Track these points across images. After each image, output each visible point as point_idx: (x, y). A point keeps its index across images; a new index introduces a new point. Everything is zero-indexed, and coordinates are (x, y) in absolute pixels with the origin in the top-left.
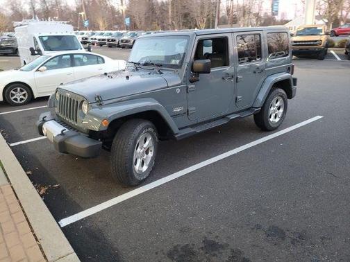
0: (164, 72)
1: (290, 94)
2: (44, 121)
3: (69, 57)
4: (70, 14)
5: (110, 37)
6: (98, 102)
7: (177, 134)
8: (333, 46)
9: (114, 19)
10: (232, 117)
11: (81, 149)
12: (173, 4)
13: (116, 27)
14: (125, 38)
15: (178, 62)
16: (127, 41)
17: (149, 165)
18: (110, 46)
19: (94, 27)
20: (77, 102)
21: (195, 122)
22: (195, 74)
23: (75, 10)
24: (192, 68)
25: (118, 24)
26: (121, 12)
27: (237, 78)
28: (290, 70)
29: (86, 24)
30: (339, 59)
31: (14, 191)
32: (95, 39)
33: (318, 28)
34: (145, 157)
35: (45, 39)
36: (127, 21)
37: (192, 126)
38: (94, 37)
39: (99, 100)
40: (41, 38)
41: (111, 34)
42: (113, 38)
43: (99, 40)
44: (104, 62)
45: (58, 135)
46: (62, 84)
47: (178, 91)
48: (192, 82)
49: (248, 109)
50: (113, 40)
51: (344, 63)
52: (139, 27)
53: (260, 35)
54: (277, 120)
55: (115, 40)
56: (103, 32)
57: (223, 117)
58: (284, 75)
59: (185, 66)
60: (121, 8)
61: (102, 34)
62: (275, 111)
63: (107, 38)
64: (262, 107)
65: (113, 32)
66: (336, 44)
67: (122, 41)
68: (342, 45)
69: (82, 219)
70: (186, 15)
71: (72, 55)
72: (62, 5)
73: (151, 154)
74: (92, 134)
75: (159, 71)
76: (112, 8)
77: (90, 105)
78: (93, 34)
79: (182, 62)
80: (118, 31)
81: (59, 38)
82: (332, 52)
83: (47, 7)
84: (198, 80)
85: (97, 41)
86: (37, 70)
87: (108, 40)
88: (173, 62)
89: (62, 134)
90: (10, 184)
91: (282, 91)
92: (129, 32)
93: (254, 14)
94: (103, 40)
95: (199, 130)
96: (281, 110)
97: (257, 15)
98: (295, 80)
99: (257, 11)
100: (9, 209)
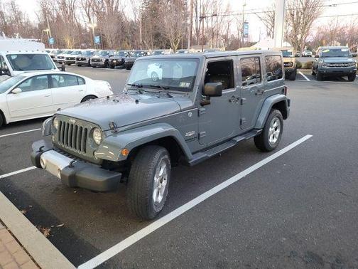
0: (174, 96)
1: (285, 115)
2: (41, 151)
3: (46, 77)
4: (31, 30)
5: (80, 56)
6: (112, 129)
7: (191, 160)
8: (300, 67)
9: (81, 37)
10: (239, 139)
11: (97, 182)
12: (143, 24)
13: (83, 45)
14: (96, 57)
15: (188, 85)
16: (98, 60)
17: (164, 195)
18: (80, 65)
19: (60, 44)
20: (86, 129)
21: (205, 146)
22: (206, 97)
23: (37, 26)
24: (203, 91)
25: (85, 42)
26: (88, 30)
27: (242, 100)
28: (284, 91)
29: (51, 41)
30: (309, 80)
31: (13, 236)
32: (63, 58)
33: (288, 51)
34: (160, 187)
35: (14, 57)
36: (97, 40)
37: (202, 151)
38: (61, 55)
39: (114, 128)
40: (9, 56)
41: (80, 53)
42: (83, 56)
43: (67, 58)
44: (85, 83)
45: (66, 167)
46: (59, 109)
47: (190, 114)
48: (202, 105)
49: (250, 131)
50: (83, 59)
51: (315, 84)
52: (111, 46)
53: (259, 58)
54: (275, 140)
55: (85, 59)
56: (71, 50)
57: (230, 140)
58: (280, 97)
59: (196, 89)
60: (89, 25)
61: (70, 53)
62: (273, 132)
63: (76, 56)
64: (263, 129)
65: (83, 51)
66: (303, 66)
67: (93, 60)
68: (308, 67)
69: (104, 263)
70: (157, 36)
71: (49, 76)
72: (23, 21)
73: (165, 183)
74: (106, 165)
75: (168, 94)
76: (79, 25)
77: (103, 133)
78: (60, 52)
79: (193, 85)
80: (88, 50)
81: (30, 57)
82: (300, 73)
83: (5, 23)
84: (209, 103)
85: (65, 59)
86: (11, 92)
87: (78, 59)
88: (183, 85)
89: (71, 166)
90: (7, 228)
91: (278, 112)
92: (101, 51)
93: (223, 36)
94: (72, 58)
95: (210, 154)
96: (278, 131)
97: (225, 37)
98: (289, 101)
99: (225, 33)
100: (14, 259)
